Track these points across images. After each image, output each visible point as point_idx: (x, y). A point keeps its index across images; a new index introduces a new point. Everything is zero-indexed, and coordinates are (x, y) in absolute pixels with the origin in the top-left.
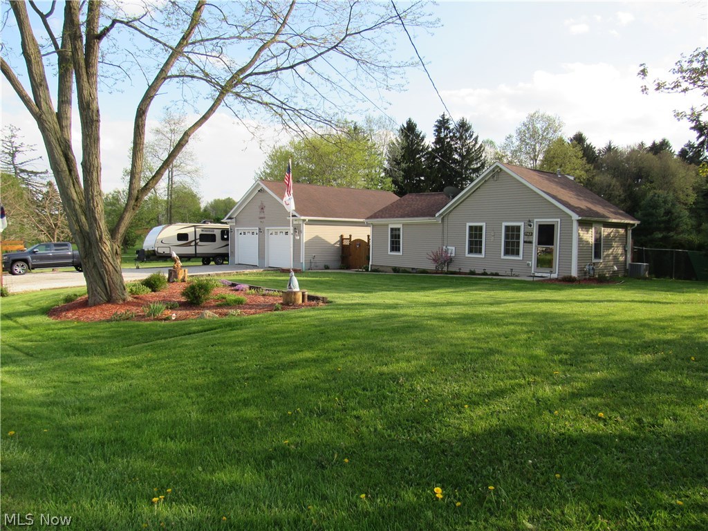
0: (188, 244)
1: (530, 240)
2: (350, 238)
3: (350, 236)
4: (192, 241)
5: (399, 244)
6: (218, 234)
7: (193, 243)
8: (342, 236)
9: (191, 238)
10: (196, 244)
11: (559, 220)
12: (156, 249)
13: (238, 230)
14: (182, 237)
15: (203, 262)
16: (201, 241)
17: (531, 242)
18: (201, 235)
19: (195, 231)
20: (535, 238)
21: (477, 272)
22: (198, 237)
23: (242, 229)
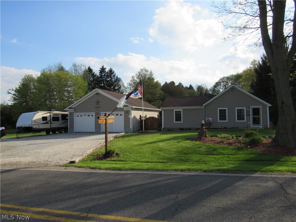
0: (47, 123)
1: (249, 114)
2: (146, 117)
3: (146, 115)
4: (49, 121)
5: (181, 118)
6: (60, 116)
7: (49, 122)
8: (140, 116)
9: (48, 119)
10: (51, 123)
11: (261, 106)
12: (32, 126)
13: (75, 114)
14: (44, 119)
15: (46, 133)
16: (53, 121)
17: (250, 115)
18: (53, 117)
19: (50, 115)
20: (251, 113)
21: (227, 128)
22: (51, 119)
23: (77, 114)
